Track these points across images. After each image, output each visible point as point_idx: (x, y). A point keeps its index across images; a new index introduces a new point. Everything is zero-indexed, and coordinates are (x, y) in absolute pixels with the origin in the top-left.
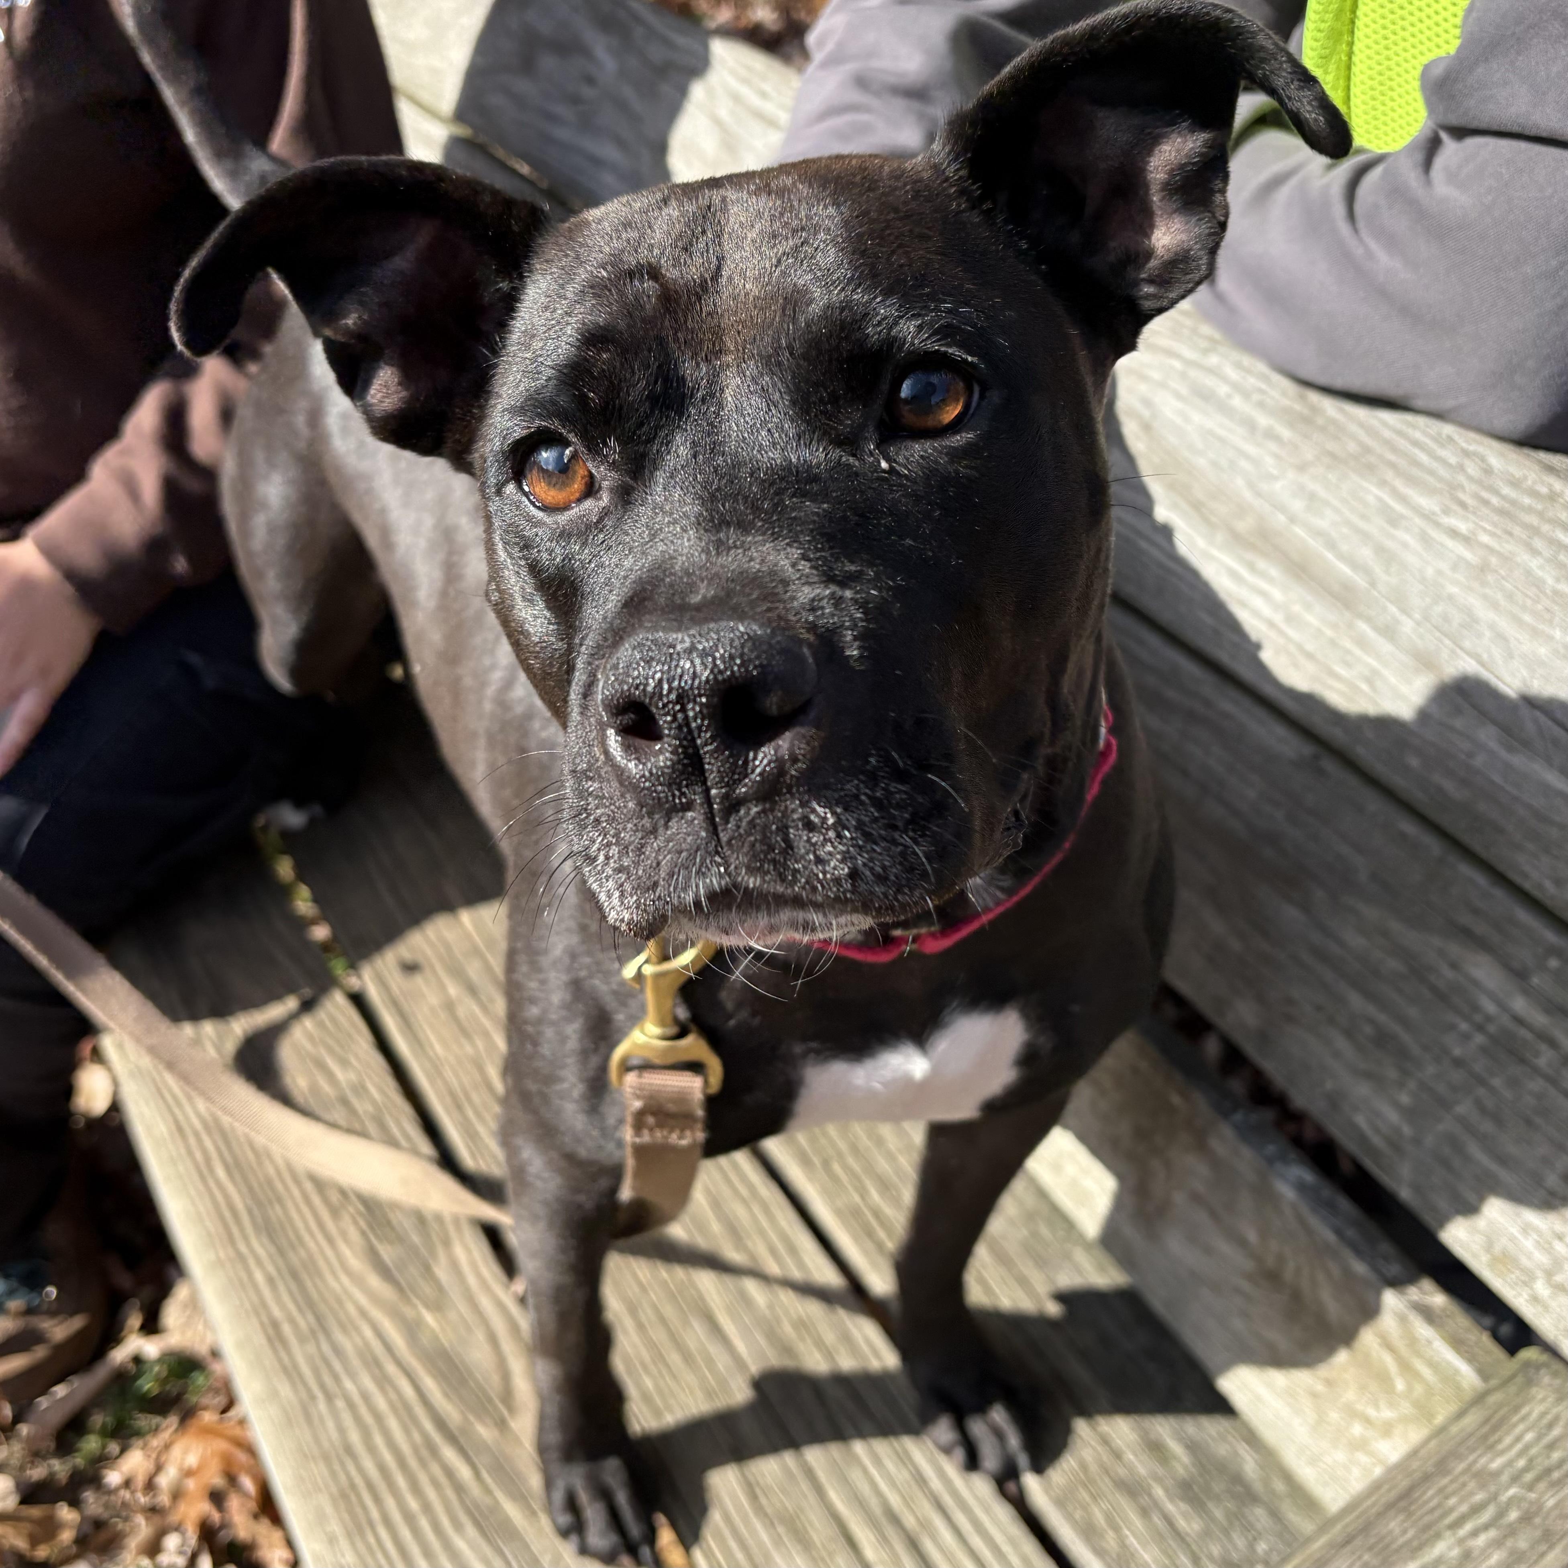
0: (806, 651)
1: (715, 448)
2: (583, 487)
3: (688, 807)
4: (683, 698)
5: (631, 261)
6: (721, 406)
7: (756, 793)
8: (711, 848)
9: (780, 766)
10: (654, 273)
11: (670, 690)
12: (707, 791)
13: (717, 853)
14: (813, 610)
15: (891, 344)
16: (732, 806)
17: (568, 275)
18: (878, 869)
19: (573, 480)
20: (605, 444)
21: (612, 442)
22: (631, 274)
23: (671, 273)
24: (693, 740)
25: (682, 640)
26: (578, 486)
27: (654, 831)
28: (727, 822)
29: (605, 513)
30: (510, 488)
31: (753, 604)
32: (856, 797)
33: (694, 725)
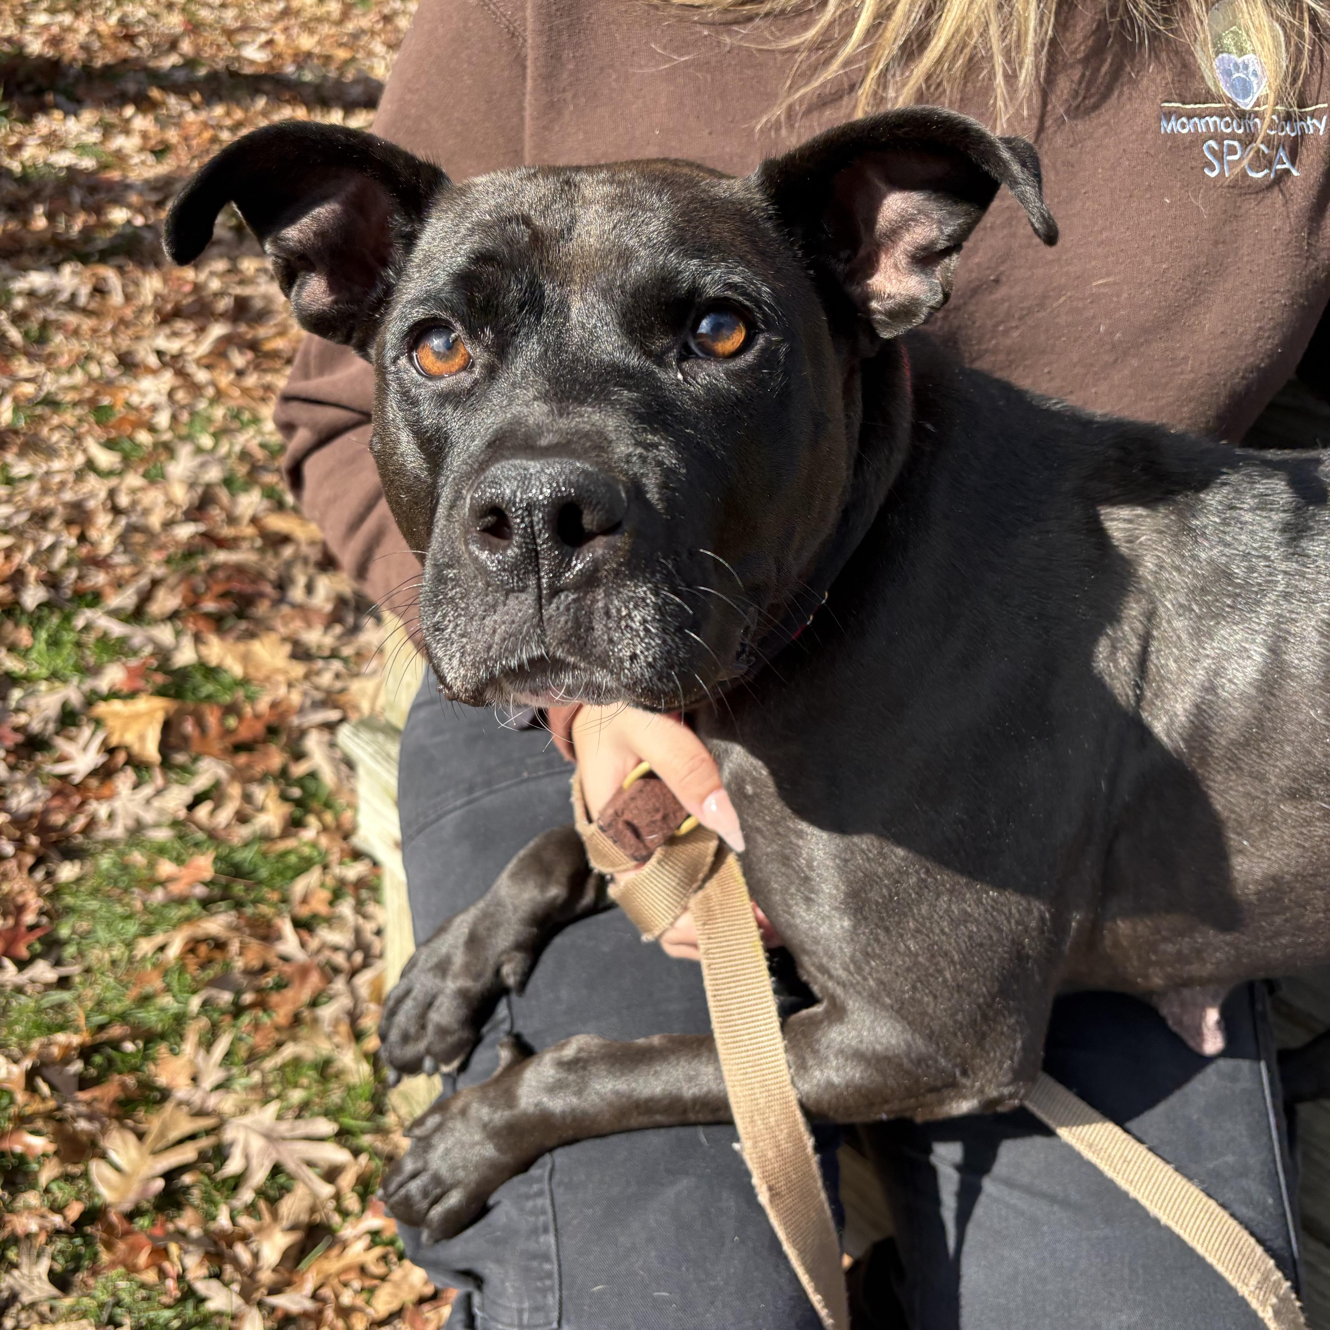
0: (621, 487)
1: (560, 347)
2: (462, 362)
3: (523, 590)
4: (530, 508)
5: (507, 211)
6: (567, 318)
7: (575, 584)
8: (535, 621)
9: (596, 566)
10: (527, 220)
11: (521, 501)
12: (539, 579)
13: (538, 626)
14: (628, 462)
15: (695, 291)
16: (555, 592)
17: (462, 216)
18: (650, 659)
19: (455, 355)
20: (483, 332)
21: (488, 331)
22: (510, 220)
23: (538, 222)
24: (534, 539)
25: (534, 466)
26: (458, 361)
27: (493, 607)
28: (550, 603)
29: (476, 382)
30: (403, 361)
31: (586, 451)
32: (644, 600)
33: (536, 528)
